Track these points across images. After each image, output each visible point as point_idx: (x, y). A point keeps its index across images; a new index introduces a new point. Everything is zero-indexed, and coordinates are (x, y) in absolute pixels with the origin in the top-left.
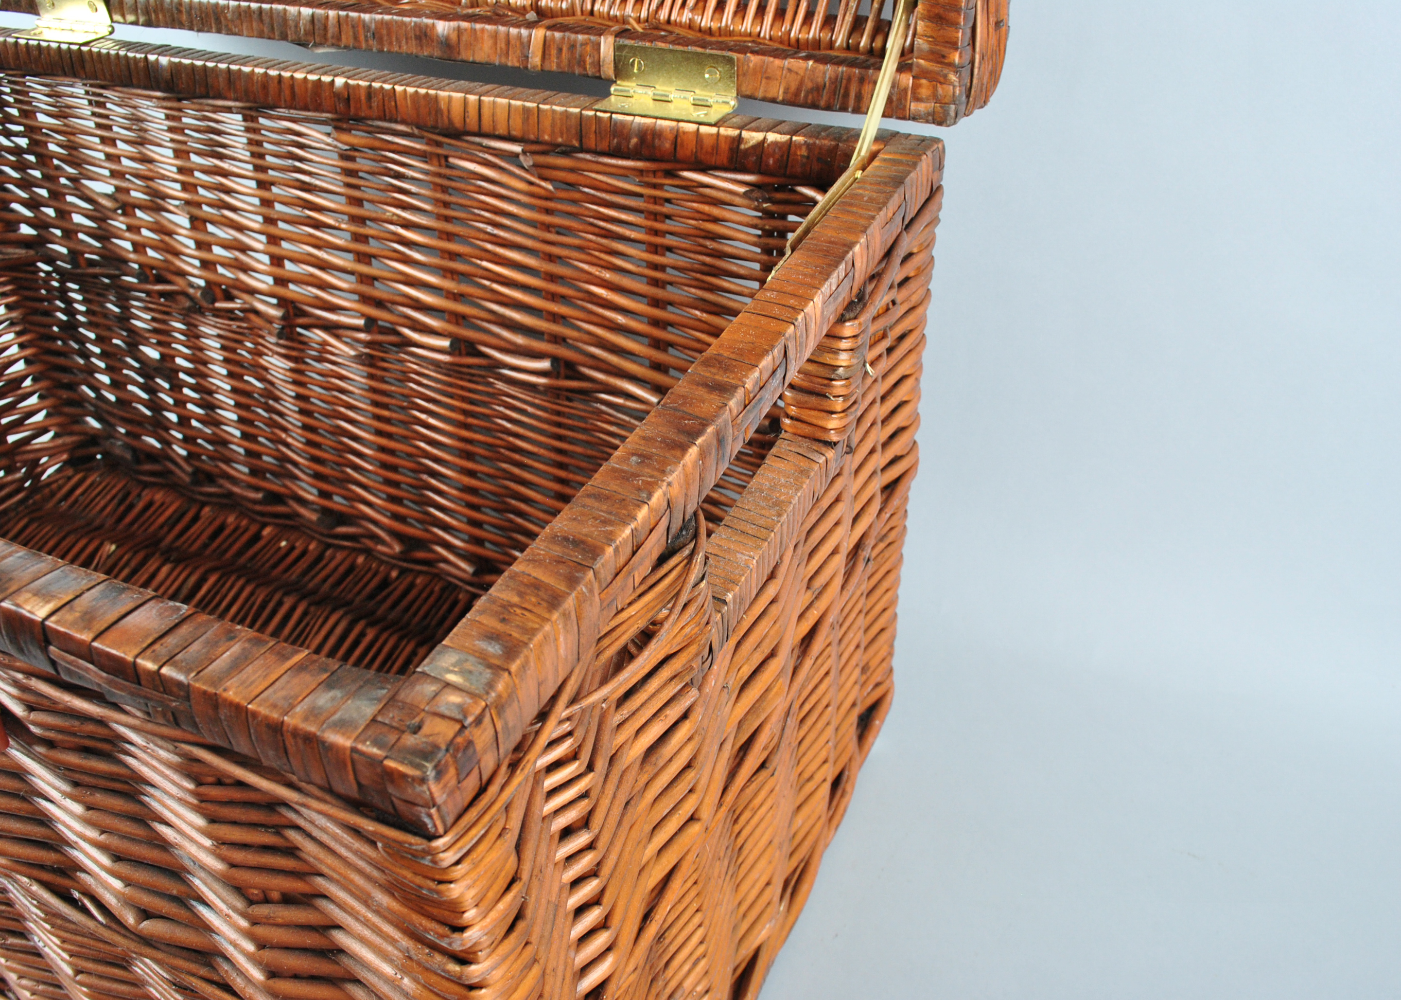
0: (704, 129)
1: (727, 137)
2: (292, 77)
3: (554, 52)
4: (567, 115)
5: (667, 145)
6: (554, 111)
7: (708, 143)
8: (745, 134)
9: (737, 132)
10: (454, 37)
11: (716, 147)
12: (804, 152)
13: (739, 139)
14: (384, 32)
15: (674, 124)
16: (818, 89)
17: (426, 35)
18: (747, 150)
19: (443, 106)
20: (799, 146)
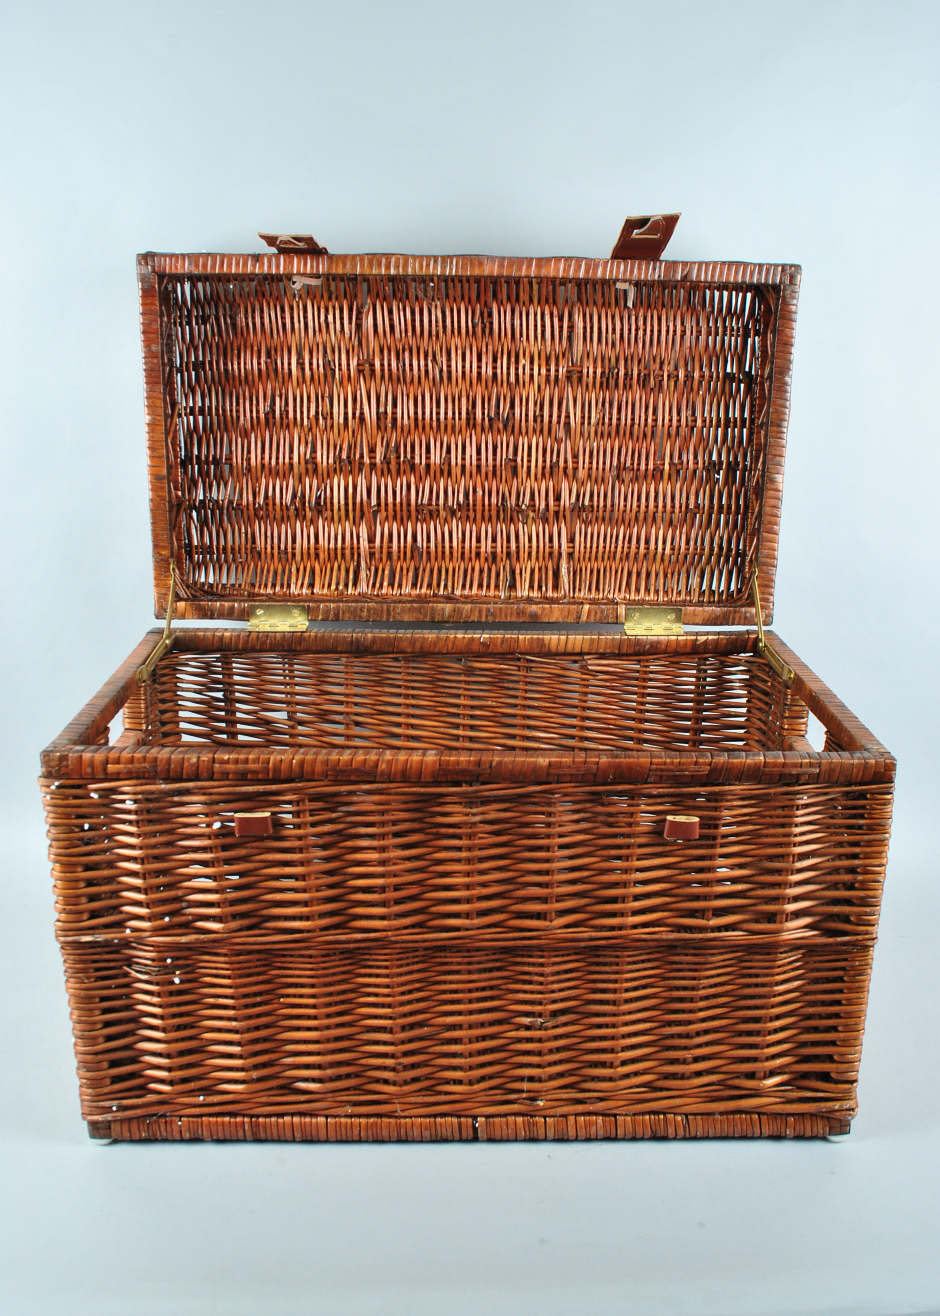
0: (680, 638)
1: (691, 640)
2: (455, 637)
3: (593, 614)
4: (614, 640)
5: (663, 647)
6: (607, 639)
7: (682, 643)
8: (699, 638)
9: (695, 637)
10: (540, 612)
11: (685, 645)
12: (725, 641)
13: (696, 640)
14: (498, 613)
15: (666, 637)
16: (717, 618)
17: (523, 612)
18: (700, 644)
19: (546, 642)
20: (722, 639)
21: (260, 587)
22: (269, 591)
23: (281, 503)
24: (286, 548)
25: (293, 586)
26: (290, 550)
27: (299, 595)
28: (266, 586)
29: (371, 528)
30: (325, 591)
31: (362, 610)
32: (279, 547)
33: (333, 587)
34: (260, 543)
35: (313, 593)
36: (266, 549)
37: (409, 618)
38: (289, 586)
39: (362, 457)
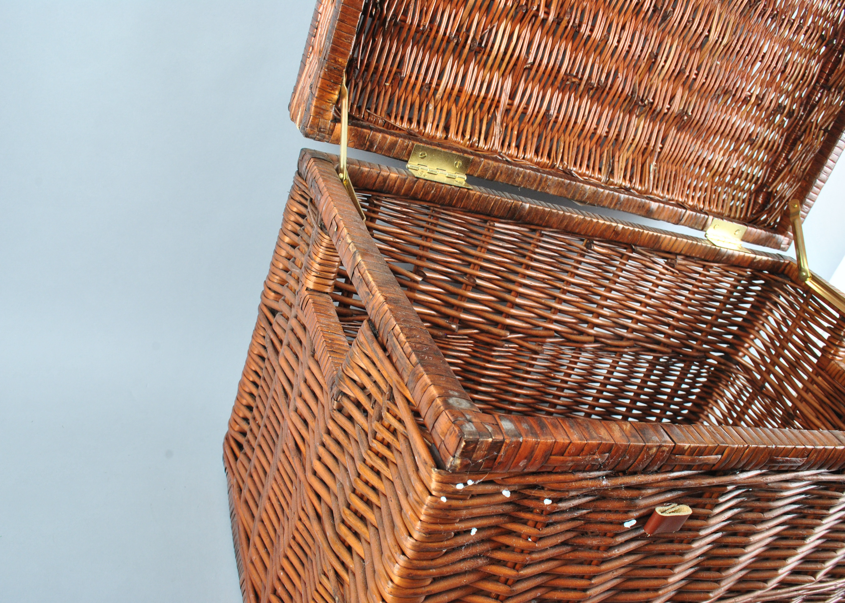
11: (747, 261)
21: (396, 118)
22: (405, 125)
23: (445, 33)
24: (431, 83)
25: (429, 125)
26: (434, 85)
27: (433, 137)
28: (402, 118)
29: (515, 84)
30: (459, 138)
31: (518, 175)
32: (424, 79)
33: (468, 137)
34: (406, 71)
35: (446, 138)
36: (410, 77)
37: (555, 191)
38: (425, 125)
39: (538, 10)
